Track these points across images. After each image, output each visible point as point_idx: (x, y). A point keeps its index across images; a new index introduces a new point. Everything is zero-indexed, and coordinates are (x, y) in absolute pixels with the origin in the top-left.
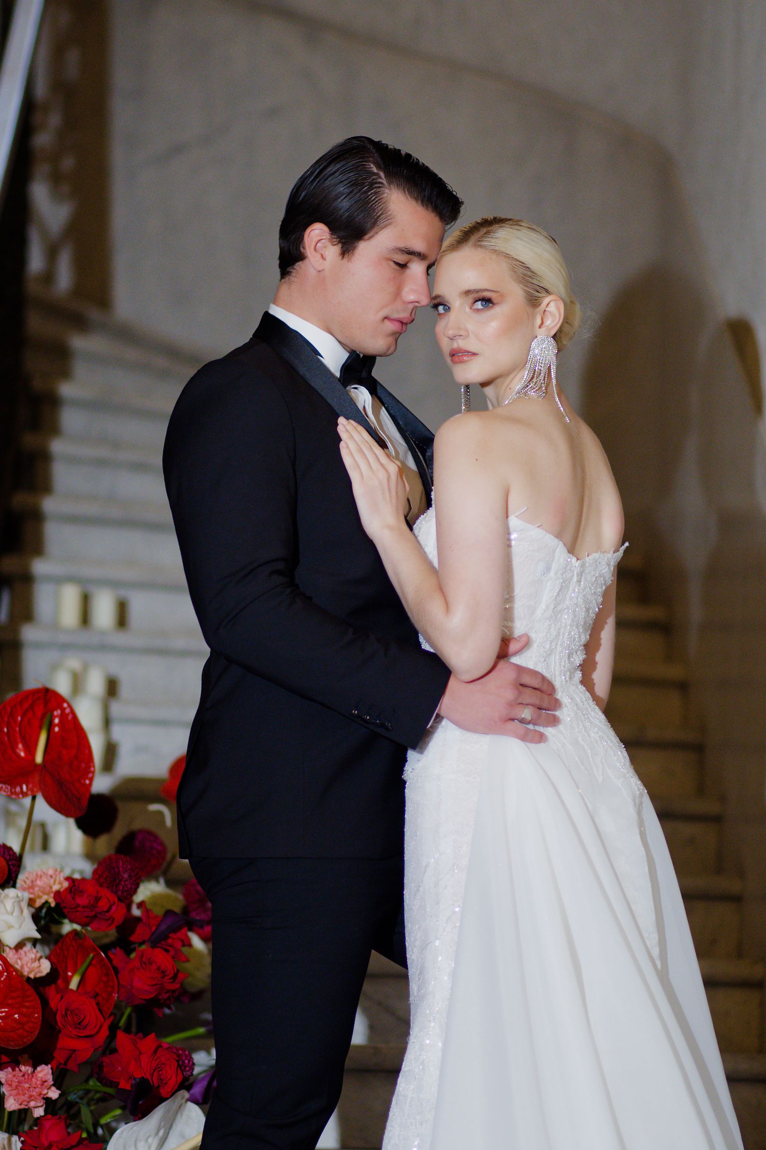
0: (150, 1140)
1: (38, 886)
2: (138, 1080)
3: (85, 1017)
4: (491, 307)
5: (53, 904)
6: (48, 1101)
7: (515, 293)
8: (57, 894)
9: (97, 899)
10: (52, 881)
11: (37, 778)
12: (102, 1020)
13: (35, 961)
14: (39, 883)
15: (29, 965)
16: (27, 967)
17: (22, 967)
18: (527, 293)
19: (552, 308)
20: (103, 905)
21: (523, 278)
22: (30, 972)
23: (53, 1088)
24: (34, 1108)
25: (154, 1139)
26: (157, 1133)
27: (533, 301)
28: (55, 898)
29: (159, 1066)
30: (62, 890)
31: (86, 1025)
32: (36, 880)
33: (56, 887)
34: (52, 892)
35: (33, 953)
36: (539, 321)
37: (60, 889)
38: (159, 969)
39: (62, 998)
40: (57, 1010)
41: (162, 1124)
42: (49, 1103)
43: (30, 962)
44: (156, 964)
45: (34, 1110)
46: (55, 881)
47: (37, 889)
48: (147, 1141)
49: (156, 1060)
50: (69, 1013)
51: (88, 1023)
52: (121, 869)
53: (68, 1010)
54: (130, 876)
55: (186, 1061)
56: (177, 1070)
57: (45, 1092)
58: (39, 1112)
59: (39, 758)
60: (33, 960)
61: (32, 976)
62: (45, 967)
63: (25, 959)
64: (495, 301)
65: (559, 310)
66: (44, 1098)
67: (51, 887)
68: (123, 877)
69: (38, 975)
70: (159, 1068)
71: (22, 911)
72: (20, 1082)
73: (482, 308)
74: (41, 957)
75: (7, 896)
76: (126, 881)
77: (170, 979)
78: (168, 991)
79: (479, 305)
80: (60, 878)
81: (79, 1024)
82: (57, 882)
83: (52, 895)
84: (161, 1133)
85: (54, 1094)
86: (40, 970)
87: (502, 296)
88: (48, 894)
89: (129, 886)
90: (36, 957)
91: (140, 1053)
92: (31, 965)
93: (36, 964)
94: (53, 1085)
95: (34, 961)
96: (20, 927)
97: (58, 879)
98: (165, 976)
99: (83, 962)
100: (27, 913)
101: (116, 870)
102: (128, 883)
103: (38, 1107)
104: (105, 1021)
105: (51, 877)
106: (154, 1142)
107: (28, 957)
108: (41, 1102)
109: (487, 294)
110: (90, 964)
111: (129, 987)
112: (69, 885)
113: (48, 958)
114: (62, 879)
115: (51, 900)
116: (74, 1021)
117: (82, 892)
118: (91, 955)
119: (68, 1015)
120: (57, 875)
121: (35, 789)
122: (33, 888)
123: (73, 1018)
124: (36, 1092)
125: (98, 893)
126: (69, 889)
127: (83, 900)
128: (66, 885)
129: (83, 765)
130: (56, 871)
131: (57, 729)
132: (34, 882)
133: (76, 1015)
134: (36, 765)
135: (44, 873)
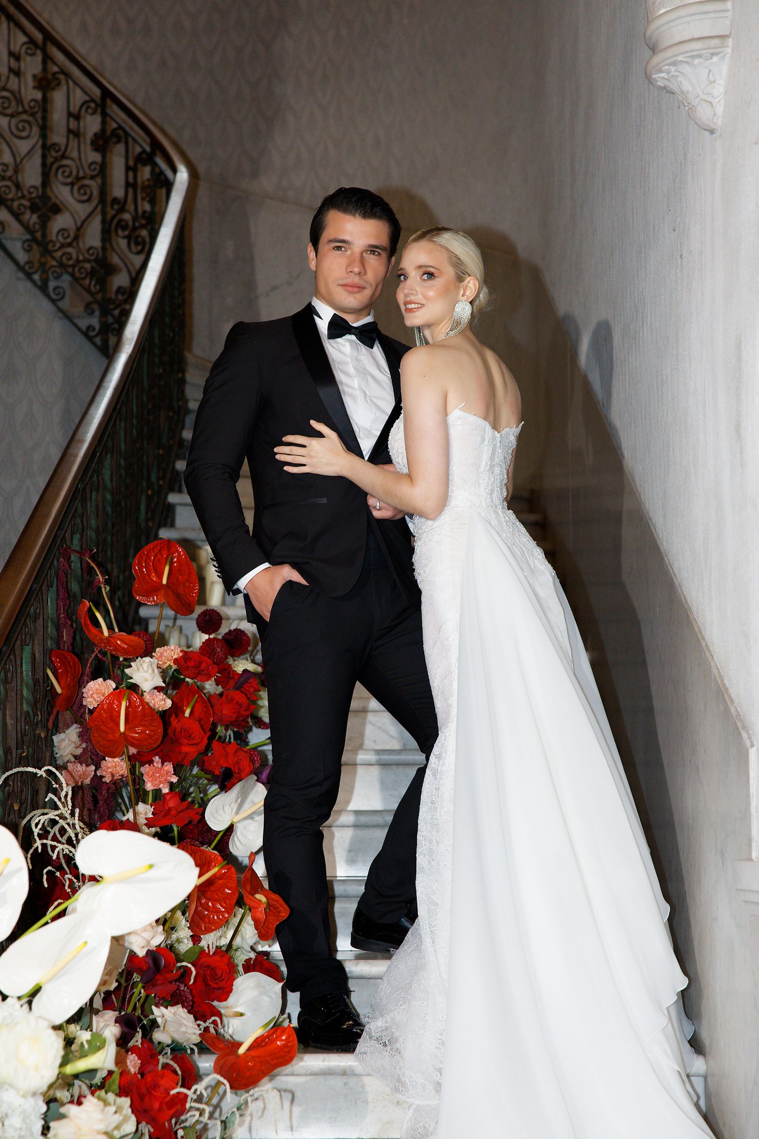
1: (165, 656)
2: (224, 769)
3: (193, 732)
4: (433, 279)
5: (173, 667)
6: (171, 783)
7: (449, 272)
8: (176, 660)
9: (200, 663)
10: (173, 653)
11: (163, 592)
12: (203, 734)
14: (166, 654)
15: (158, 703)
16: (158, 705)
17: (154, 705)
18: (457, 273)
19: (471, 285)
20: (204, 667)
21: (455, 265)
22: (159, 707)
23: (174, 776)
24: (163, 788)
25: (234, 804)
26: (237, 801)
27: (460, 279)
28: (175, 663)
29: (238, 761)
31: (194, 738)
32: (164, 653)
33: (175, 657)
34: (173, 659)
35: (161, 696)
36: (462, 292)
37: (178, 657)
38: (237, 702)
39: (179, 721)
40: (176, 728)
41: (239, 795)
42: (172, 785)
43: (159, 701)
45: (163, 790)
47: (164, 658)
48: (230, 805)
49: (236, 757)
51: (195, 736)
52: (216, 646)
53: (183, 729)
54: (221, 650)
56: (249, 763)
57: (169, 778)
58: (166, 790)
59: (164, 581)
61: (160, 709)
62: (169, 703)
63: (157, 700)
64: (436, 275)
65: (475, 286)
66: (168, 782)
67: (173, 657)
68: (217, 651)
69: (164, 709)
71: (154, 671)
72: (154, 773)
73: (426, 278)
74: (166, 697)
75: (144, 661)
76: (219, 653)
77: (245, 710)
78: (244, 717)
79: (425, 277)
81: (190, 737)
82: (176, 654)
83: (173, 661)
84: (239, 801)
85: (174, 779)
86: (165, 706)
87: (441, 273)
88: (170, 661)
89: (220, 655)
90: (163, 697)
91: (227, 754)
92: (160, 703)
93: (163, 702)
94: (174, 774)
95: (161, 700)
96: (152, 680)
97: (176, 651)
98: (241, 708)
99: (192, 700)
100: (157, 672)
101: (213, 646)
103: (165, 787)
104: (205, 734)
105: (172, 650)
107: (158, 698)
108: (167, 785)
109: (432, 270)
110: (196, 701)
111: (220, 715)
112: (183, 655)
113: (170, 699)
114: (179, 652)
115: (172, 665)
116: (186, 735)
117: (191, 659)
118: (196, 696)
119: (182, 732)
120: (176, 649)
121: (162, 599)
122: (161, 657)
123: (185, 733)
124: (163, 779)
125: (200, 659)
126: (183, 657)
127: (191, 664)
128: (181, 655)
129: (192, 585)
130: (176, 647)
131: (176, 564)
132: (162, 654)
133: (187, 732)
134: (163, 585)
135: (169, 649)
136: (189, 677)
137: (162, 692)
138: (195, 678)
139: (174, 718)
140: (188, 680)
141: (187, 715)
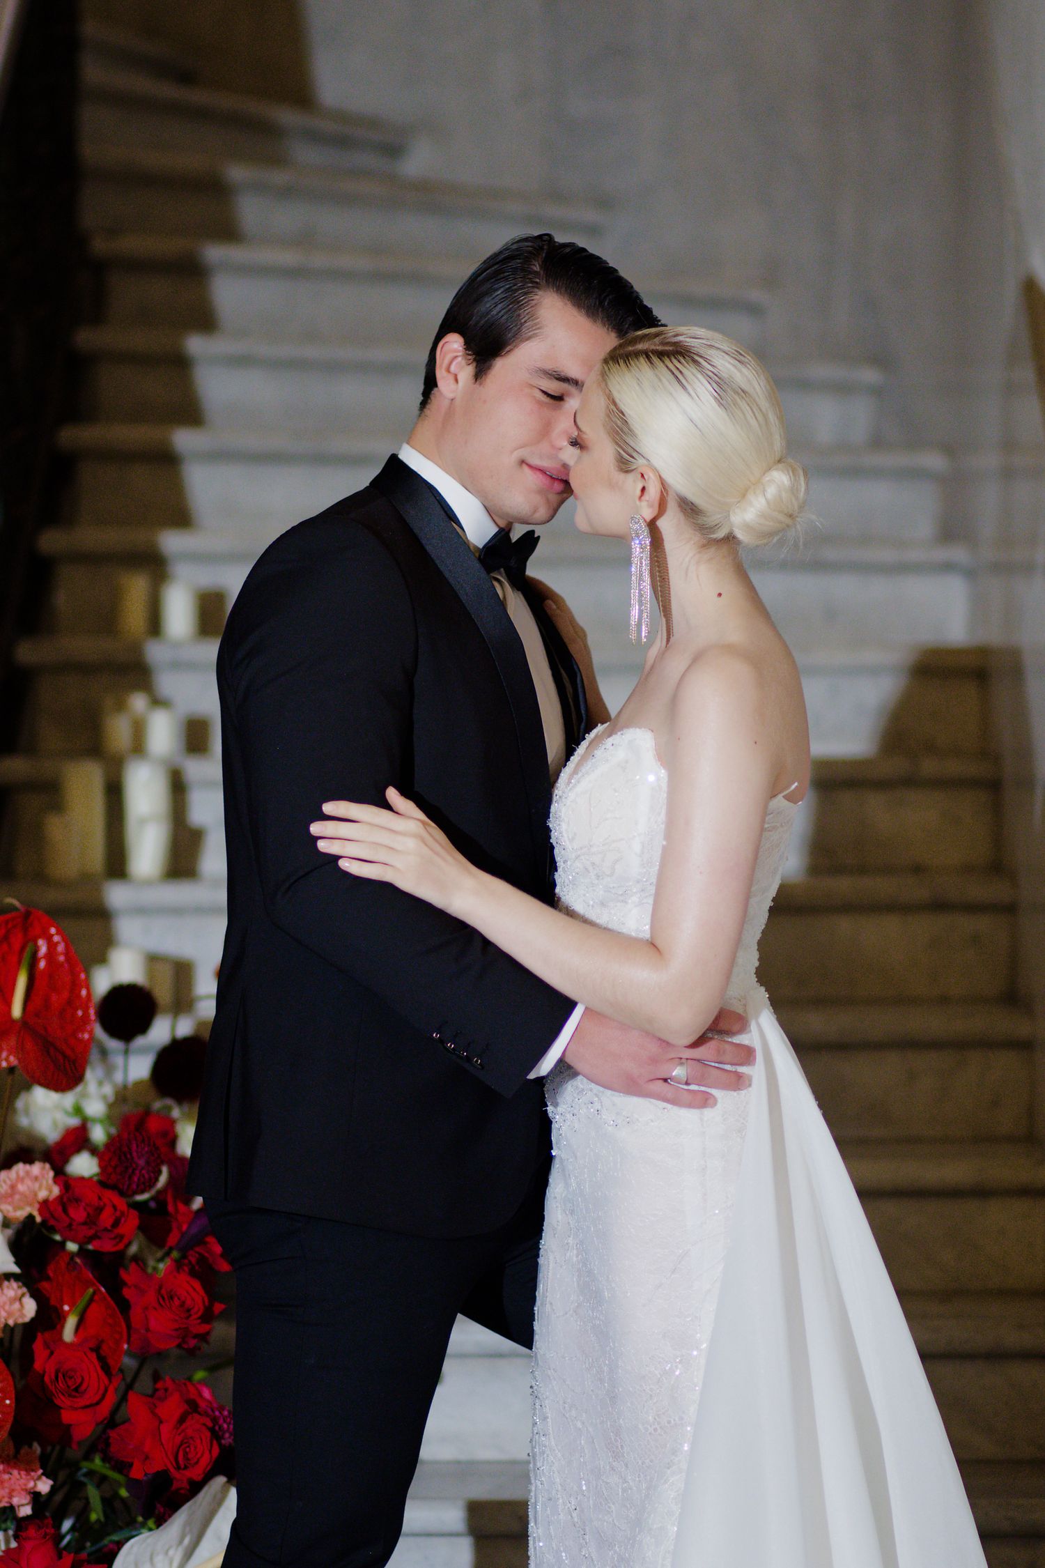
0: (171, 1552)
1: (19, 1192)
3: (83, 1378)
5: (38, 1219)
6: (36, 1496)
8: (45, 1205)
9: (99, 1210)
10: (37, 1185)
11: (12, 1039)
12: (106, 1381)
13: (15, 1302)
14: (21, 1188)
15: (7, 1307)
16: (4, 1310)
20: (106, 1218)
22: (10, 1315)
23: (43, 1479)
24: (19, 1506)
25: (176, 1550)
26: (181, 1542)
28: (41, 1212)
29: (185, 1440)
30: (51, 1198)
31: (85, 1390)
32: (16, 1186)
33: (43, 1194)
34: (39, 1202)
35: (13, 1289)
37: (49, 1196)
38: (182, 1304)
39: (52, 1353)
40: (45, 1372)
41: (188, 1529)
42: (38, 1499)
43: (8, 1303)
44: (179, 1299)
45: (19, 1510)
46: (41, 1186)
47: (17, 1197)
48: (166, 1553)
49: (179, 1434)
50: (60, 1375)
51: (87, 1388)
52: (136, 1154)
53: (59, 1371)
54: (149, 1162)
56: (211, 1442)
57: (31, 1484)
58: (26, 1511)
59: (17, 1011)
61: (11, 1322)
62: (30, 1308)
63: (2, 1300)
66: (30, 1493)
67: (36, 1195)
68: (137, 1165)
69: (20, 1321)
70: (186, 1443)
74: (23, 1295)
76: (142, 1169)
77: (198, 1319)
78: (196, 1336)
80: (47, 1182)
81: (76, 1390)
82: (44, 1187)
83: (37, 1206)
84: (187, 1541)
85: (44, 1486)
86: (23, 1313)
88: (31, 1205)
89: (147, 1176)
90: (16, 1295)
91: (161, 1422)
92: (10, 1308)
93: (17, 1306)
94: (43, 1474)
95: (12, 1301)
97: (44, 1182)
98: (190, 1315)
99: (82, 1295)
100: (2, 1238)
101: (128, 1155)
102: (145, 1172)
103: (23, 1505)
104: (111, 1385)
105: (36, 1178)
106: (177, 1555)
107: (6, 1296)
108: (26, 1499)
110: (91, 1300)
111: (143, 1331)
112: (61, 1191)
113: (32, 1296)
114: (51, 1181)
115: (36, 1213)
116: (68, 1387)
117: (77, 1200)
118: (91, 1290)
119: (59, 1379)
120: (43, 1176)
121: (12, 1059)
122: (12, 1195)
123: (66, 1382)
124: (20, 1485)
125: (100, 1198)
126: (60, 1199)
127: (78, 1214)
128: (56, 1191)
129: (80, 1013)
130: (43, 1168)
131: (42, 964)
132: (13, 1187)
133: (71, 1378)
134: (13, 1021)
135: (28, 1173)
136: (74, 1241)
137: (14, 1284)
138: (88, 1243)
139: (38, 1346)
140: (72, 1247)
141: (69, 1333)
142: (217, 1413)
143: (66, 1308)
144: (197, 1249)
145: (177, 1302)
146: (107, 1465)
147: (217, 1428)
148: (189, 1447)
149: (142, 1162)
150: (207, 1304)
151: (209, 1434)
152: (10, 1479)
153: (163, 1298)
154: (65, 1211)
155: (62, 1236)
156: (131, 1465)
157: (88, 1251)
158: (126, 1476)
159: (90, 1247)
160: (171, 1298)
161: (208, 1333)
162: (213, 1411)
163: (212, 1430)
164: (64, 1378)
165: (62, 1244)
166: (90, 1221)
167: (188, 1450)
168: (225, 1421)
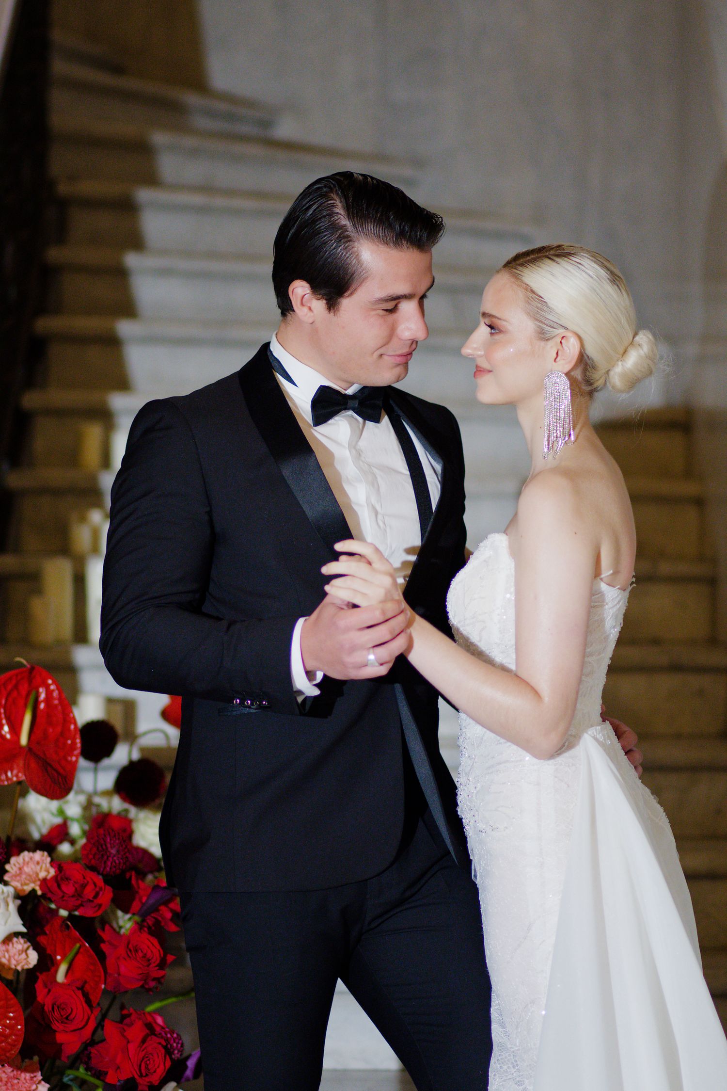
1: (26, 873)
2: (122, 1082)
3: (72, 1010)
5: (39, 893)
8: (44, 882)
9: (84, 886)
10: (38, 867)
11: (21, 762)
12: (89, 1012)
13: (22, 953)
14: (26, 869)
15: (16, 957)
16: (15, 959)
17: (9, 960)
20: (89, 892)
22: (18, 963)
23: (43, 1083)
28: (41, 887)
29: (147, 1056)
30: (49, 877)
31: (73, 1018)
32: (23, 867)
33: (42, 875)
34: (39, 880)
35: (21, 943)
37: (47, 876)
38: (145, 956)
39: (49, 991)
40: (44, 1005)
43: (17, 954)
44: (142, 952)
46: (41, 868)
47: (24, 876)
49: (143, 1050)
50: (56, 1008)
51: (75, 1017)
52: (108, 845)
53: (55, 1004)
54: (118, 851)
55: (175, 1045)
56: (165, 1057)
57: (34, 1087)
59: (24, 740)
60: (20, 952)
61: (19, 968)
62: (33, 957)
63: (13, 953)
67: (37, 874)
68: (111, 853)
69: (26, 967)
70: (147, 1057)
71: (7, 904)
72: (8, 1078)
74: (28, 948)
76: (115, 856)
77: (156, 966)
78: (154, 979)
80: (46, 864)
81: (67, 1018)
82: (43, 869)
83: (38, 883)
85: (44, 1088)
86: (28, 961)
88: (34, 882)
89: (117, 861)
90: (23, 948)
91: (128, 1042)
92: (18, 958)
93: (23, 956)
94: (43, 1080)
96: (6, 923)
97: (44, 866)
98: (150, 964)
99: (71, 948)
100: (13, 907)
101: (104, 847)
102: (115, 858)
104: (92, 1013)
105: (38, 863)
107: (16, 948)
110: (77, 954)
111: (116, 975)
112: (55, 872)
113: (34, 949)
114: (48, 865)
115: (37, 888)
116: (62, 1016)
117: (68, 879)
118: (78, 945)
119: (55, 1010)
120: (43, 861)
121: (20, 775)
122: (20, 875)
123: (60, 1013)
124: (25, 1087)
125: (84, 878)
126: (55, 878)
127: (69, 889)
128: (52, 872)
129: (69, 742)
130: (43, 856)
131: (42, 706)
132: (20, 869)
133: (63, 1009)
134: (21, 748)
135: (31, 858)
136: (65, 909)
137: (22, 941)
138: (76, 910)
139: (39, 986)
140: (63, 913)
141: (60, 977)
142: (169, 1036)
143: (59, 957)
144: (152, 915)
145: (140, 954)
146: (89, 1073)
147: (169, 1046)
148: (149, 1060)
149: (113, 851)
150: (162, 956)
151: (163, 1051)
152: (18, 1083)
153: (130, 951)
154: (59, 886)
155: (56, 905)
156: (106, 1073)
157: (75, 916)
158: (103, 1081)
159: (77, 913)
160: (136, 951)
161: (163, 977)
162: (166, 1035)
163: (165, 1048)
164: (58, 1008)
165: (57, 911)
166: (78, 894)
167: (148, 1062)
168: (174, 1042)
